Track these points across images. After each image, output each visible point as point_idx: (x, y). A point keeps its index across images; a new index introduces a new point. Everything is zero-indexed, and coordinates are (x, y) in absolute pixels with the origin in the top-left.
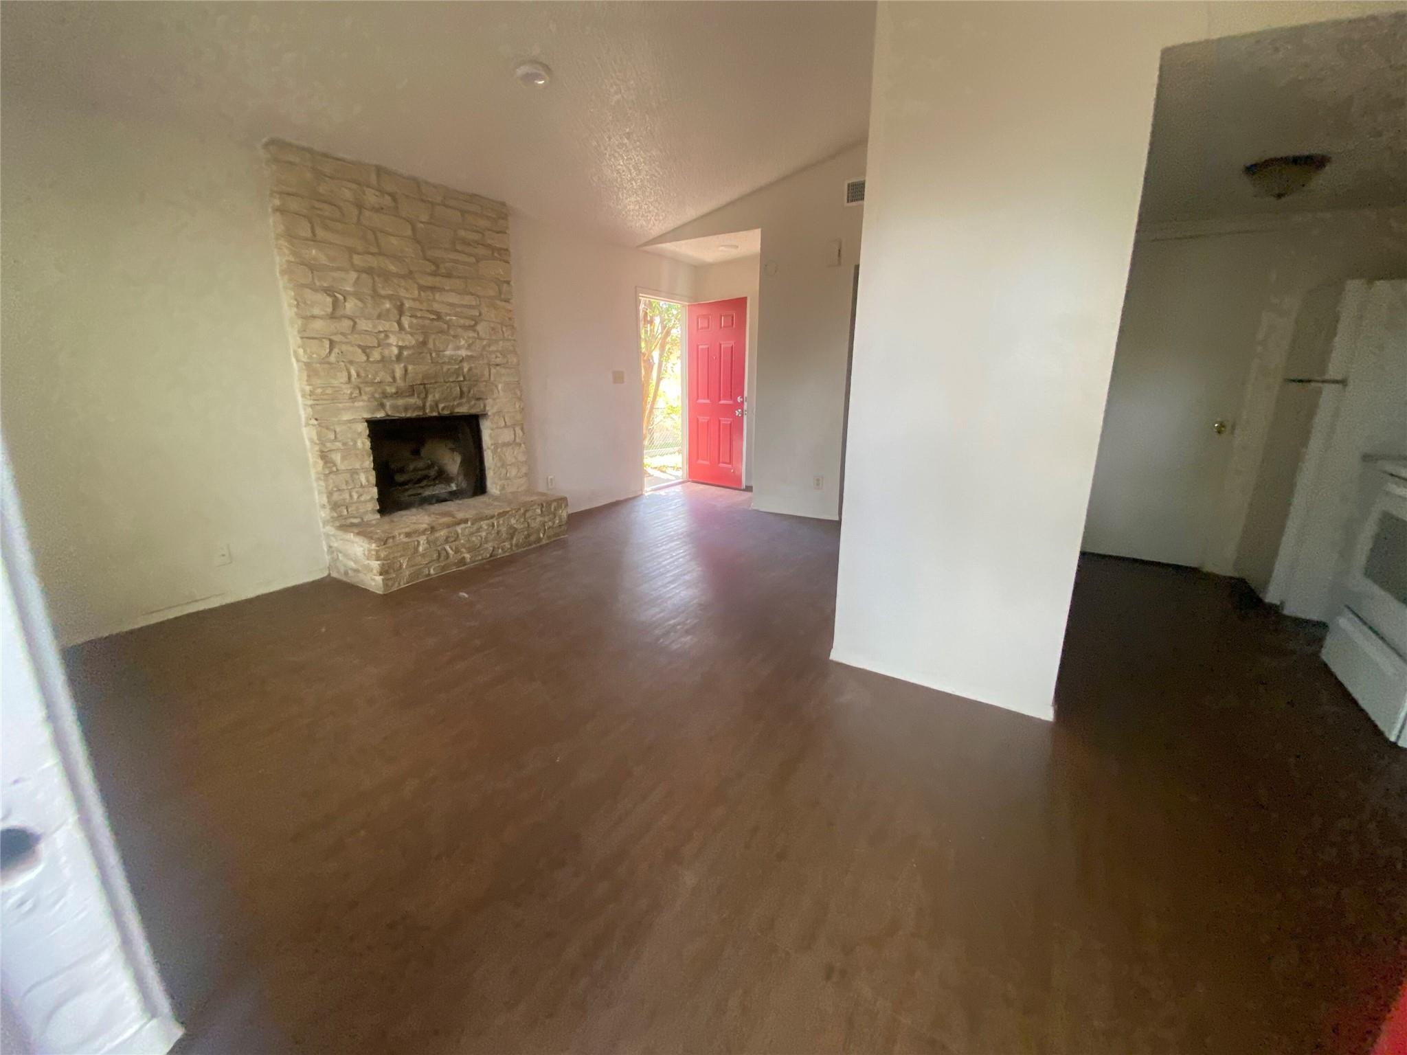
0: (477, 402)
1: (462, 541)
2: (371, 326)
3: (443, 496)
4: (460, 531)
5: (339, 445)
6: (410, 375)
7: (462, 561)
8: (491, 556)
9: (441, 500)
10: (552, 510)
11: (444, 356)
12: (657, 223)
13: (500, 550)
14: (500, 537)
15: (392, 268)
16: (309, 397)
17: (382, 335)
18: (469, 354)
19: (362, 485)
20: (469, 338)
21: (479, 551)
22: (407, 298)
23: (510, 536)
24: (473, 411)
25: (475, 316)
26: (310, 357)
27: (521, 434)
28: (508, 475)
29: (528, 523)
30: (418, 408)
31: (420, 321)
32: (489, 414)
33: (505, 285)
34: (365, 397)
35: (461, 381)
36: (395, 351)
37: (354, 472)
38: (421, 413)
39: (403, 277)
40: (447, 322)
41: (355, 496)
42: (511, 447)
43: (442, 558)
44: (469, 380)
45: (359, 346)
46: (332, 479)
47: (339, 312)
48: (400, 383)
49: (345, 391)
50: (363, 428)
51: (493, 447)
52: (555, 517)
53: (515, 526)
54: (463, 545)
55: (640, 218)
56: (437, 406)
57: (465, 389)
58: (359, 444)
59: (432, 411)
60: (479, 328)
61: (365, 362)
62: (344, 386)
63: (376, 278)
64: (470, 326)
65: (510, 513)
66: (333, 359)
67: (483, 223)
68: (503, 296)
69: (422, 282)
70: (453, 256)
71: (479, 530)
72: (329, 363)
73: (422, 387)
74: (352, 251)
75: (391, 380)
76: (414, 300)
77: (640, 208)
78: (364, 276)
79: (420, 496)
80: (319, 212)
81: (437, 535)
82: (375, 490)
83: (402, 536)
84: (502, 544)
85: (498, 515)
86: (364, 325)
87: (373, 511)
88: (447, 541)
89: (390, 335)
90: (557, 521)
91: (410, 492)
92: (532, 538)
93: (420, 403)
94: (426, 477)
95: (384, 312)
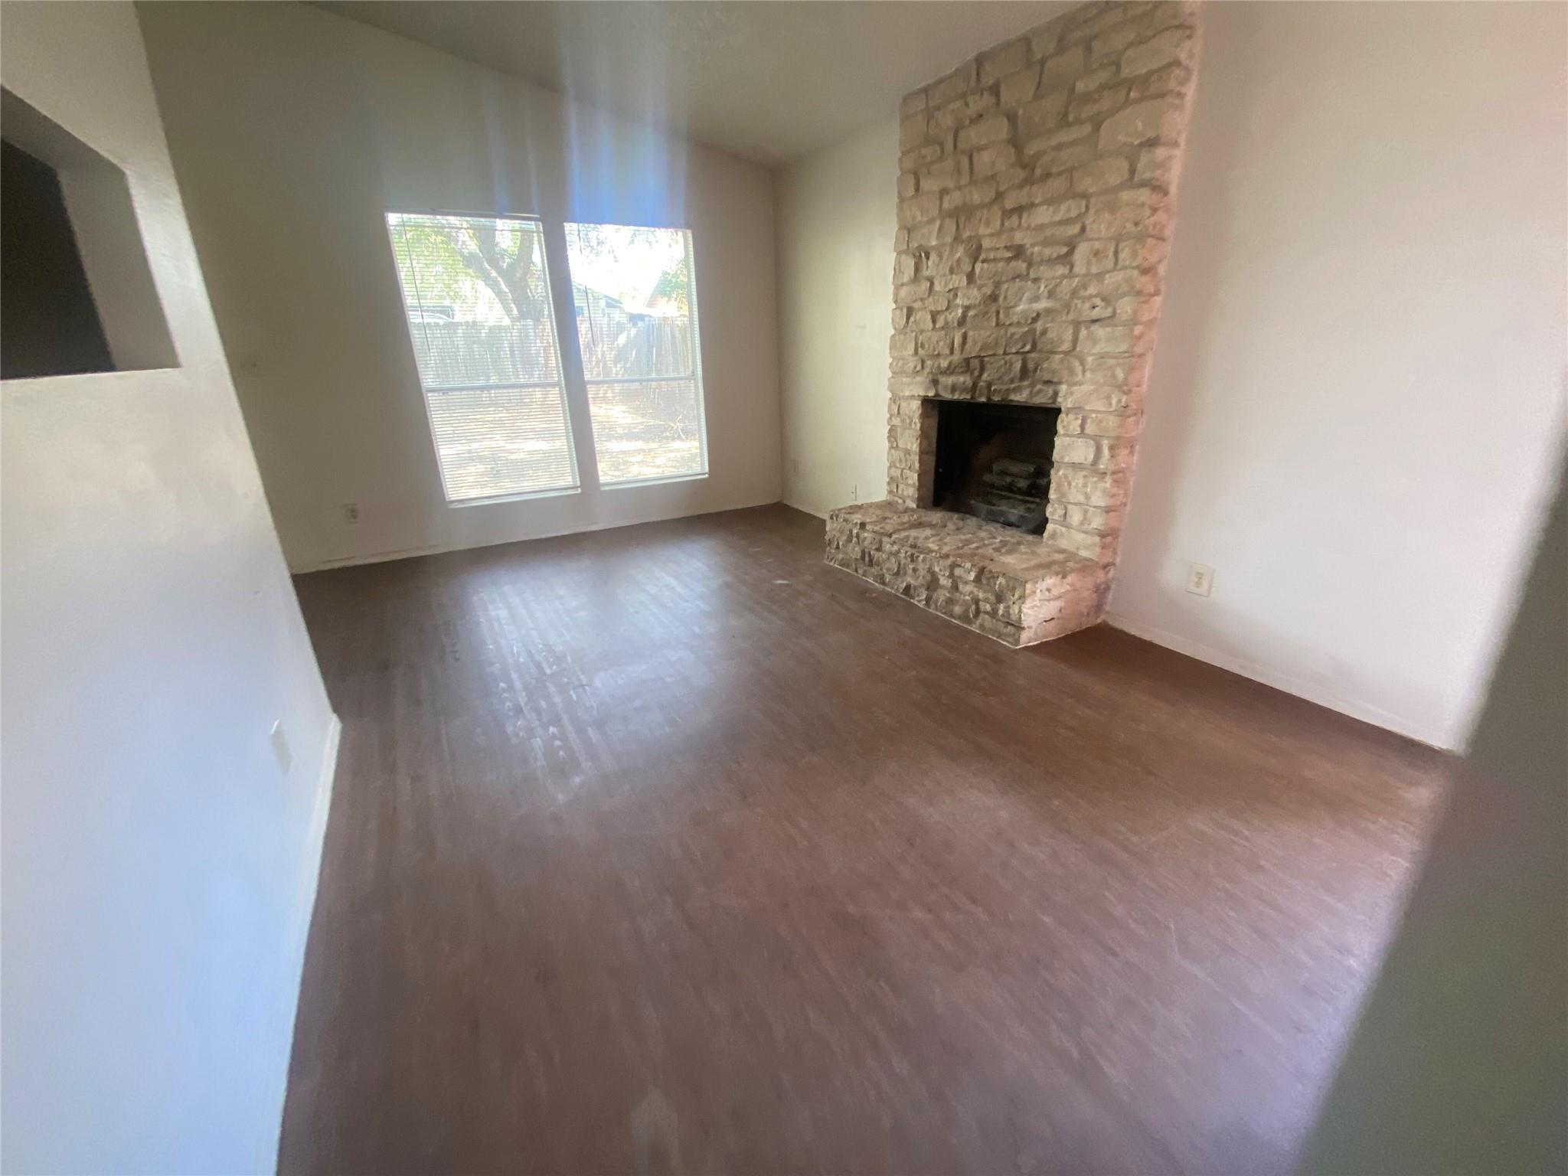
0: (1044, 388)
2: (943, 286)
6: (969, 344)
10: (997, 587)
11: (1014, 314)
13: (915, 594)
14: (917, 578)
15: (976, 198)
17: (953, 294)
20: (1055, 278)
21: (897, 579)
22: (986, 237)
24: (1036, 401)
26: (894, 329)
30: (965, 390)
31: (992, 265)
32: (1062, 408)
34: (925, 372)
35: (1028, 352)
36: (960, 313)
38: (971, 397)
41: (904, 476)
42: (1081, 474)
44: (1040, 351)
45: (931, 312)
46: (893, 453)
48: (957, 356)
50: (916, 405)
52: (999, 602)
56: (989, 388)
57: (1031, 366)
59: (982, 395)
60: (1074, 256)
61: (932, 330)
63: (961, 219)
64: (1061, 257)
66: (909, 328)
69: (1008, 204)
72: (905, 334)
73: (978, 361)
75: (949, 351)
76: (993, 235)
78: (949, 220)
86: (937, 284)
89: (959, 293)
93: (972, 383)
95: (955, 264)
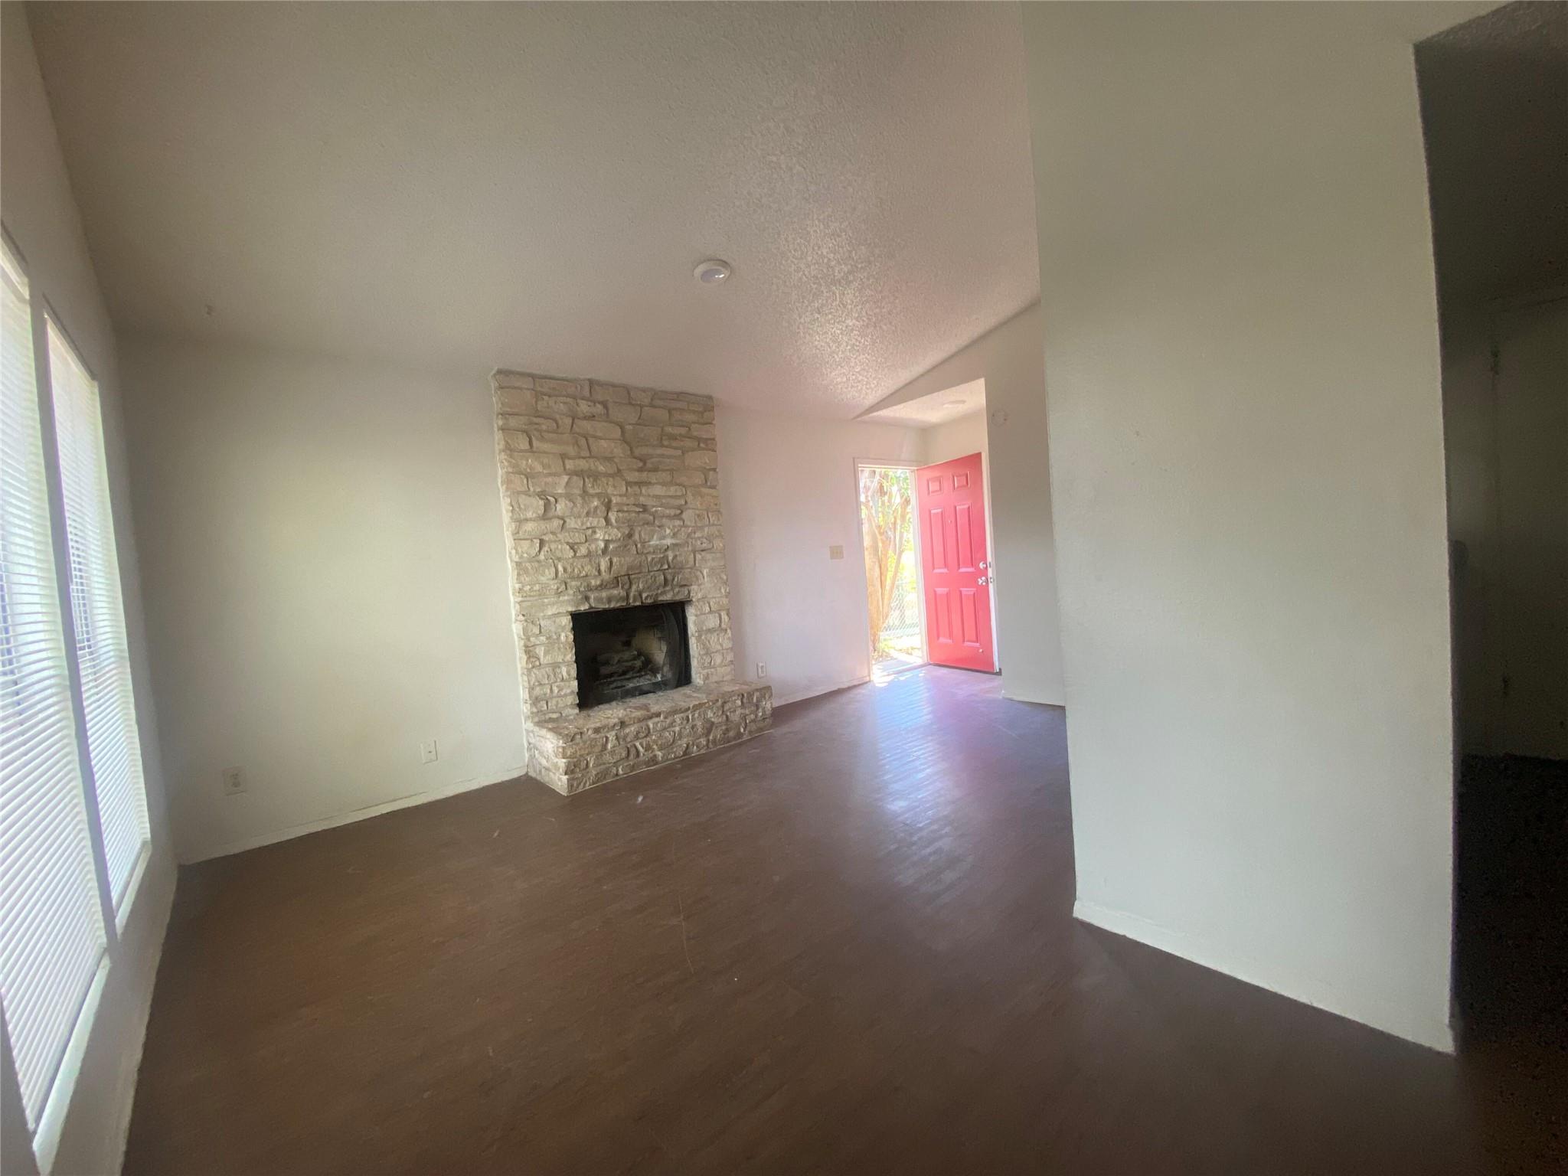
0: (683, 589)
1: (654, 737)
2: (580, 524)
3: (645, 689)
4: (651, 726)
5: (543, 638)
6: (614, 568)
7: (654, 760)
8: (685, 753)
9: (643, 692)
10: (755, 700)
11: (649, 546)
12: (869, 391)
13: (695, 747)
14: (695, 732)
15: (601, 468)
16: (518, 594)
17: (590, 531)
18: (674, 541)
19: (563, 679)
20: (674, 526)
21: (672, 748)
22: (614, 495)
23: (706, 731)
24: (677, 598)
25: (682, 505)
26: (521, 557)
27: (726, 617)
28: (712, 663)
29: (727, 716)
30: (621, 599)
31: (626, 514)
32: (694, 600)
33: (711, 473)
34: (571, 592)
35: (665, 570)
36: (602, 545)
37: (555, 666)
38: (624, 604)
39: (612, 476)
40: (654, 515)
41: (556, 690)
42: (715, 634)
43: (632, 757)
44: (674, 568)
45: (568, 543)
46: (535, 674)
47: (551, 514)
48: (605, 576)
49: (552, 587)
50: (566, 622)
51: (697, 634)
52: (758, 709)
53: (713, 720)
54: (655, 742)
55: (849, 389)
56: (641, 595)
57: (669, 577)
58: (563, 638)
59: (634, 601)
60: (684, 516)
61: (573, 557)
62: (552, 582)
63: (586, 480)
64: (675, 515)
65: (707, 705)
66: (542, 557)
67: (690, 417)
68: (709, 484)
69: (629, 479)
70: (659, 451)
71: (672, 725)
72: (539, 562)
73: (626, 577)
74: (564, 457)
75: (597, 574)
76: (620, 496)
77: (848, 380)
78: (575, 478)
79: (624, 688)
80: (536, 426)
81: (627, 730)
82: (575, 683)
83: (590, 732)
84: (697, 741)
85: (694, 707)
86: (572, 523)
87: (572, 706)
88: (637, 737)
89: (597, 530)
90: (760, 714)
91: (614, 685)
92: (731, 734)
93: (623, 593)
94: (632, 668)
95: (592, 510)
